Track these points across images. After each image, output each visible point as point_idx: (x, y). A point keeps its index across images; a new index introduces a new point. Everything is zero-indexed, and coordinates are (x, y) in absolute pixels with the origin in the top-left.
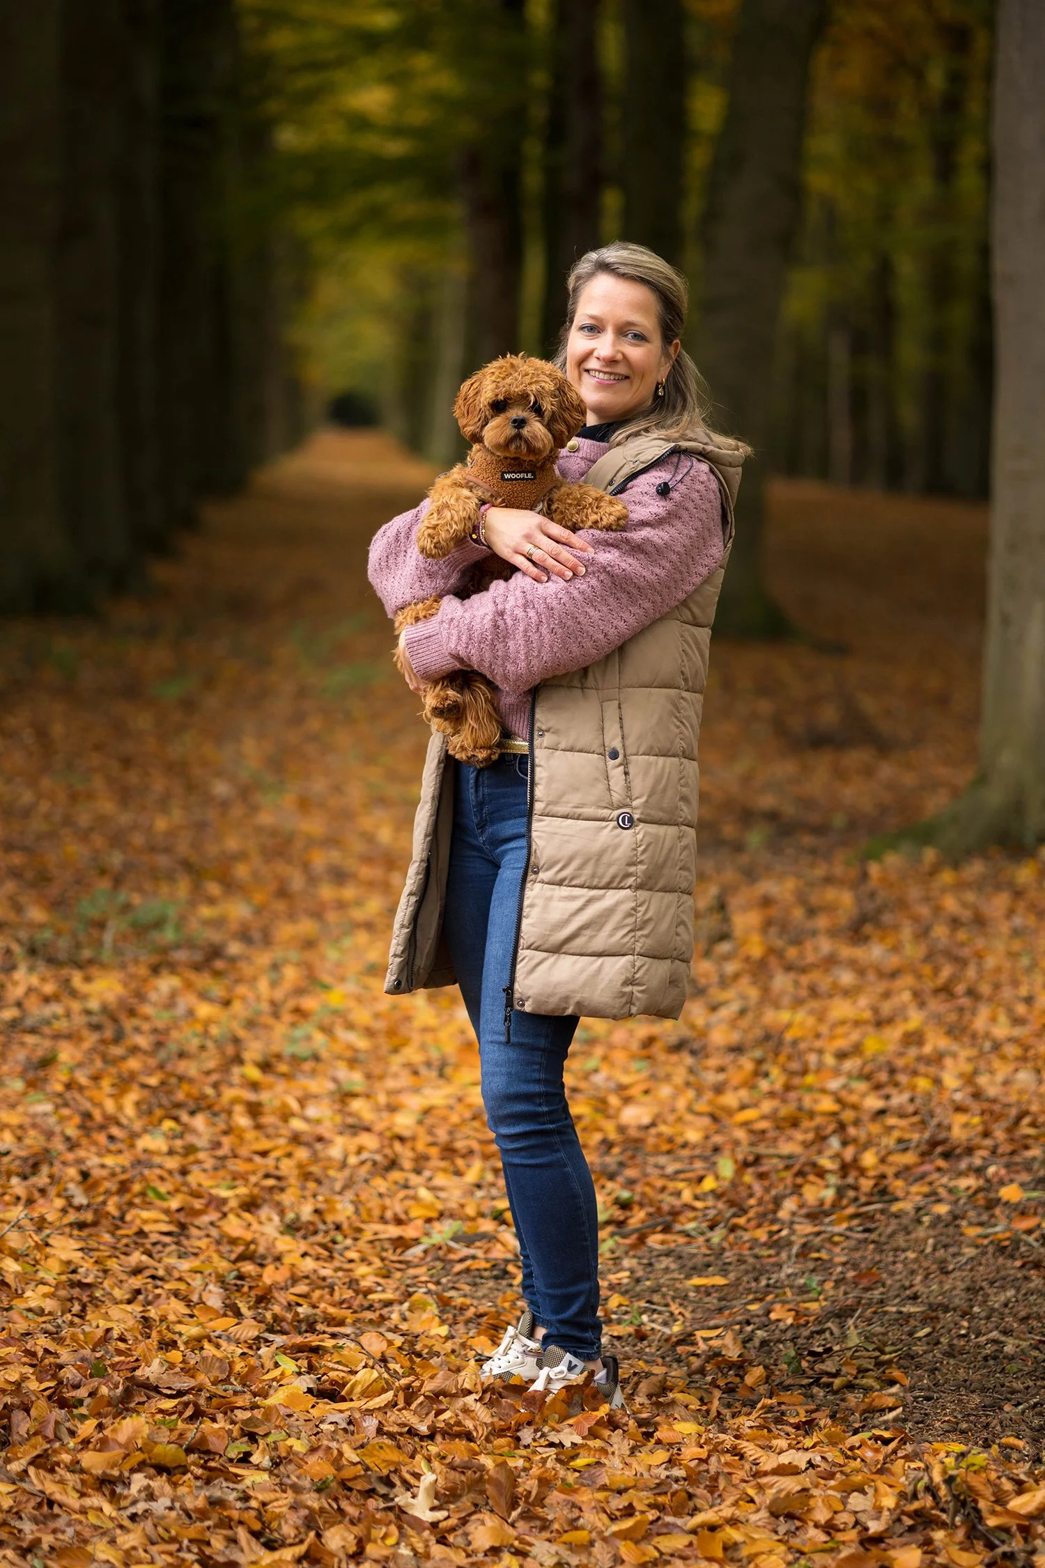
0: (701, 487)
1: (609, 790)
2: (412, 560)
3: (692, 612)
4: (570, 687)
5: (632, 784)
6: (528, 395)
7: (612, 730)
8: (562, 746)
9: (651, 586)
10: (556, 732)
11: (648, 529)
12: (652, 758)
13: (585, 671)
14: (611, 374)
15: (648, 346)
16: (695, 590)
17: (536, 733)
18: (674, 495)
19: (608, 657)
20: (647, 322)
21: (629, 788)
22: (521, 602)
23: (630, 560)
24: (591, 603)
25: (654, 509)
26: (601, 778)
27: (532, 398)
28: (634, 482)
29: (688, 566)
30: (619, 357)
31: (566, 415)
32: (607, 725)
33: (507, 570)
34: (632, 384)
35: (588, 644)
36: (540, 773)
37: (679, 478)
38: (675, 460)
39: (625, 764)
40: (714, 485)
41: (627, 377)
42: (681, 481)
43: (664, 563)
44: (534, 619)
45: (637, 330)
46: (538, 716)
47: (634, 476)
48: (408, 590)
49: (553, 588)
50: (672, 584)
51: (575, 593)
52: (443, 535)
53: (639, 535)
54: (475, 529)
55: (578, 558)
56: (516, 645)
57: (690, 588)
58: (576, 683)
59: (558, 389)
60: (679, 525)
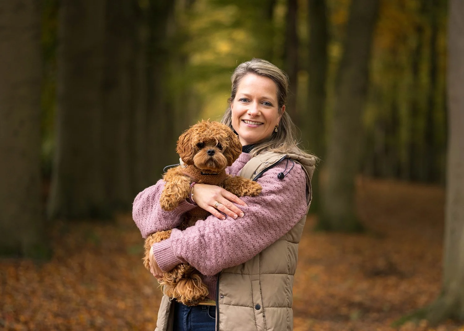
0: (298, 176)
1: (256, 325)
2: (156, 210)
3: (292, 236)
4: (236, 273)
5: (267, 322)
6: (215, 140)
7: (257, 295)
8: (233, 303)
9: (275, 223)
10: (230, 296)
11: (274, 195)
12: (275, 309)
13: (243, 265)
14: (255, 122)
15: (272, 108)
16: (295, 226)
17: (220, 296)
18: (285, 179)
19: (255, 258)
20: (272, 97)
21: (265, 324)
22: (212, 230)
23: (266, 210)
24: (246, 230)
25: (277, 185)
26: (252, 319)
27: (217, 142)
28: (266, 172)
29: (292, 213)
30: (260, 114)
31: (233, 150)
32: (254, 293)
33: (205, 215)
34: (265, 126)
35: (246, 251)
36: (222, 317)
37: (288, 170)
38: (286, 162)
39: (263, 312)
40: (304, 175)
41: (263, 124)
42: (289, 172)
43: (280, 211)
44: (219, 238)
45: (267, 101)
46: (220, 288)
47: (266, 170)
48: (153, 225)
49: (228, 223)
50: (285, 222)
51: (240, 226)
52: (173, 200)
53: (269, 198)
54: (189, 195)
55: (239, 208)
56: (211, 251)
57: (293, 224)
58: (239, 272)
59: (229, 136)
60: (288, 193)
